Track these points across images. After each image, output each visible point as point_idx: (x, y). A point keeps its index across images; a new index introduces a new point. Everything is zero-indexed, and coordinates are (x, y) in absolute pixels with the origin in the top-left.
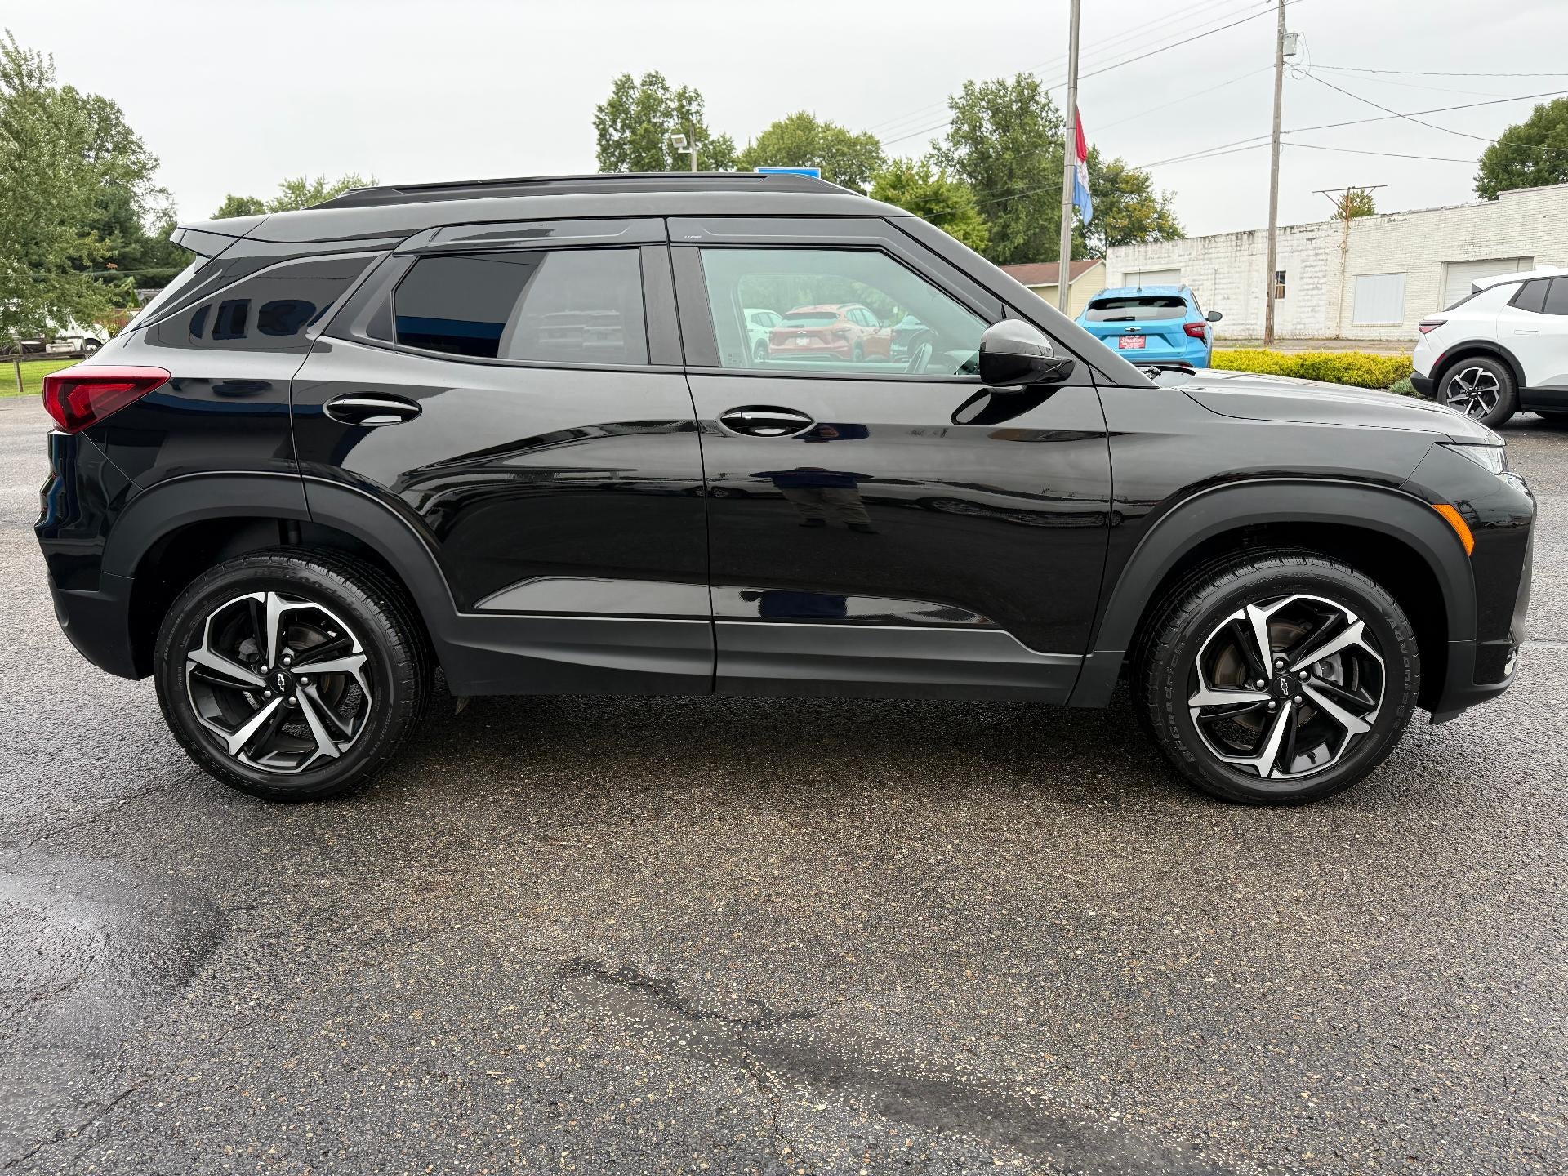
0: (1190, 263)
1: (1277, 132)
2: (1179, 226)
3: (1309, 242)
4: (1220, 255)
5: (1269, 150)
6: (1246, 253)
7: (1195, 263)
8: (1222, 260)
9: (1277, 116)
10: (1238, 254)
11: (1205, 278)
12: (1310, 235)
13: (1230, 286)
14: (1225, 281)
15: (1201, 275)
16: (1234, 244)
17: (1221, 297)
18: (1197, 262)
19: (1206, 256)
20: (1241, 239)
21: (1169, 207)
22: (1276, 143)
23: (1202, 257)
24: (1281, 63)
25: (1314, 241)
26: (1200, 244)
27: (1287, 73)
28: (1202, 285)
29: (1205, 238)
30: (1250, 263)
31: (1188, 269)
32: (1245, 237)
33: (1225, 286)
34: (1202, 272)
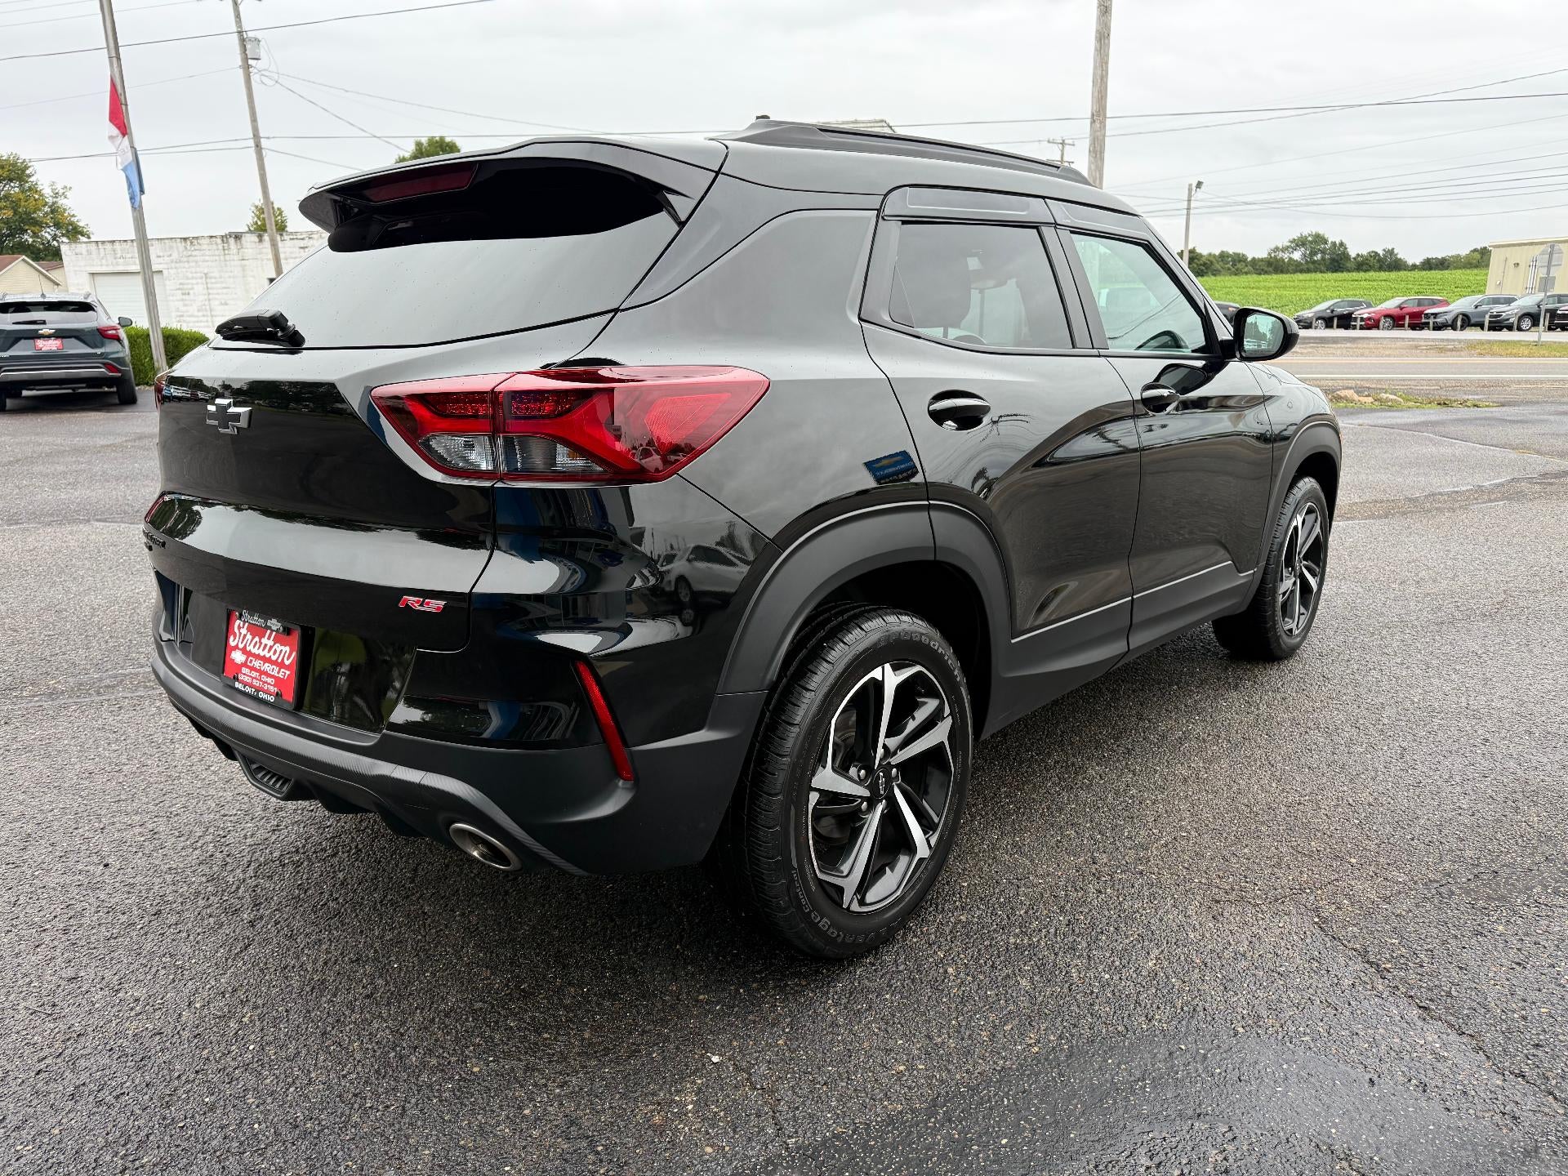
0: (173, 265)
1: (256, 137)
2: (81, 224)
3: (302, 250)
4: (207, 258)
5: (252, 152)
6: (236, 258)
7: (177, 265)
8: (209, 263)
9: (254, 120)
10: (227, 257)
11: (194, 281)
12: (302, 243)
13: (225, 291)
14: (219, 285)
15: (188, 278)
16: (220, 247)
17: (217, 302)
18: (182, 264)
19: (191, 258)
20: (227, 242)
21: (61, 201)
22: (258, 147)
23: (185, 259)
24: (246, 67)
25: (307, 250)
26: (181, 245)
27: (255, 78)
28: (192, 289)
29: (185, 239)
30: (243, 268)
31: (171, 271)
32: (232, 241)
33: (220, 291)
34: (190, 275)
